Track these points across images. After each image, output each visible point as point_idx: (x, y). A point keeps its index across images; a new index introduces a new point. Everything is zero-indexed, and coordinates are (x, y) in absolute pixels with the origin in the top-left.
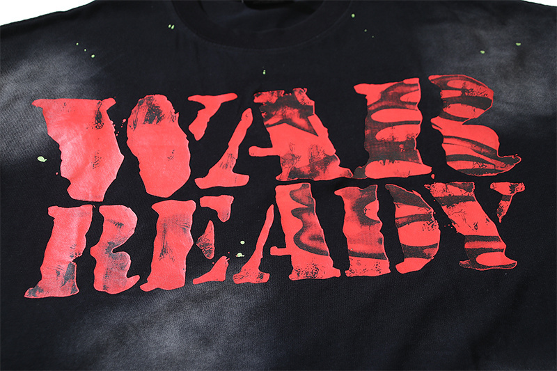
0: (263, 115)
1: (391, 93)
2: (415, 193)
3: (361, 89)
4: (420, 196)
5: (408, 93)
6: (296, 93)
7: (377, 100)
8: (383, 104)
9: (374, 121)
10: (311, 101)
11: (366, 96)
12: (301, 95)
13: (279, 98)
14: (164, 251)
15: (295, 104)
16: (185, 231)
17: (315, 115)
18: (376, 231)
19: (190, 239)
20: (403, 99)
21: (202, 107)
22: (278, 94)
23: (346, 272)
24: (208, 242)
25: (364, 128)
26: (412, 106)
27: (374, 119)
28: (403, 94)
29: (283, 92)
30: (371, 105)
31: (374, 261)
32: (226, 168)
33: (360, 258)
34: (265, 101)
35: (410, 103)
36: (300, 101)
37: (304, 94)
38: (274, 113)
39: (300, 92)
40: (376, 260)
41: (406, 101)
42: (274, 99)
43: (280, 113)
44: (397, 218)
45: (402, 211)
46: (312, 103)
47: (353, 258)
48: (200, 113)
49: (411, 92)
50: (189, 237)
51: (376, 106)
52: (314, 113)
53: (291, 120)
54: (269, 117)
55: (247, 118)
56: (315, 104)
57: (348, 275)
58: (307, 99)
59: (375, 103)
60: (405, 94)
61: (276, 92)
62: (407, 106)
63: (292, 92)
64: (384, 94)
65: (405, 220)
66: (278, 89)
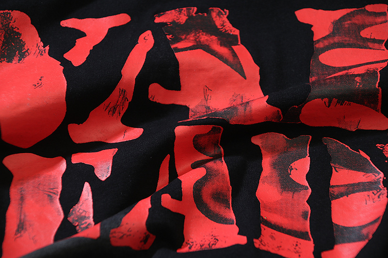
0: (168, 37)
1: (347, 24)
2: (362, 153)
3: (304, 15)
4: (368, 158)
5: (372, 25)
6: (214, 15)
7: (327, 33)
8: (336, 39)
9: (323, 66)
10: (234, 29)
11: (312, 26)
12: (221, 19)
13: (190, 17)
14: (21, 227)
15: (212, 30)
16: (51, 200)
17: (242, 46)
18: (302, 201)
19: (59, 211)
20: (365, 33)
21: (82, 34)
22: (189, 12)
23: (254, 240)
24: (83, 214)
25: (308, 74)
26: (376, 45)
27: (323, 62)
28: (364, 26)
29: (196, 9)
30: (318, 41)
31: (293, 240)
32: (114, 113)
33: (275, 231)
34: (170, 21)
35: (374, 41)
36: (219, 27)
37: (225, 18)
38: (184, 37)
39: (219, 14)
40: (296, 239)
41: (368, 37)
42: (183, 19)
43: (192, 37)
44: (333, 186)
45: (341, 177)
46: (237, 32)
47: (266, 227)
48: (79, 42)
49: (376, 24)
50: (58, 209)
51: (326, 43)
52: (239, 43)
53: (208, 46)
54: (177, 40)
55: (146, 42)
56: (240, 34)
57: (257, 246)
58: (228, 26)
59: (324, 38)
60: (368, 26)
61: (185, 9)
62: (371, 45)
63: (208, 12)
64: (338, 25)
65: (342, 190)
66: (188, 5)
